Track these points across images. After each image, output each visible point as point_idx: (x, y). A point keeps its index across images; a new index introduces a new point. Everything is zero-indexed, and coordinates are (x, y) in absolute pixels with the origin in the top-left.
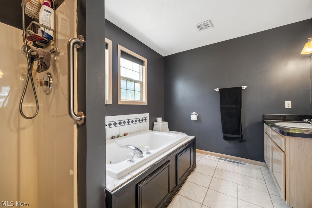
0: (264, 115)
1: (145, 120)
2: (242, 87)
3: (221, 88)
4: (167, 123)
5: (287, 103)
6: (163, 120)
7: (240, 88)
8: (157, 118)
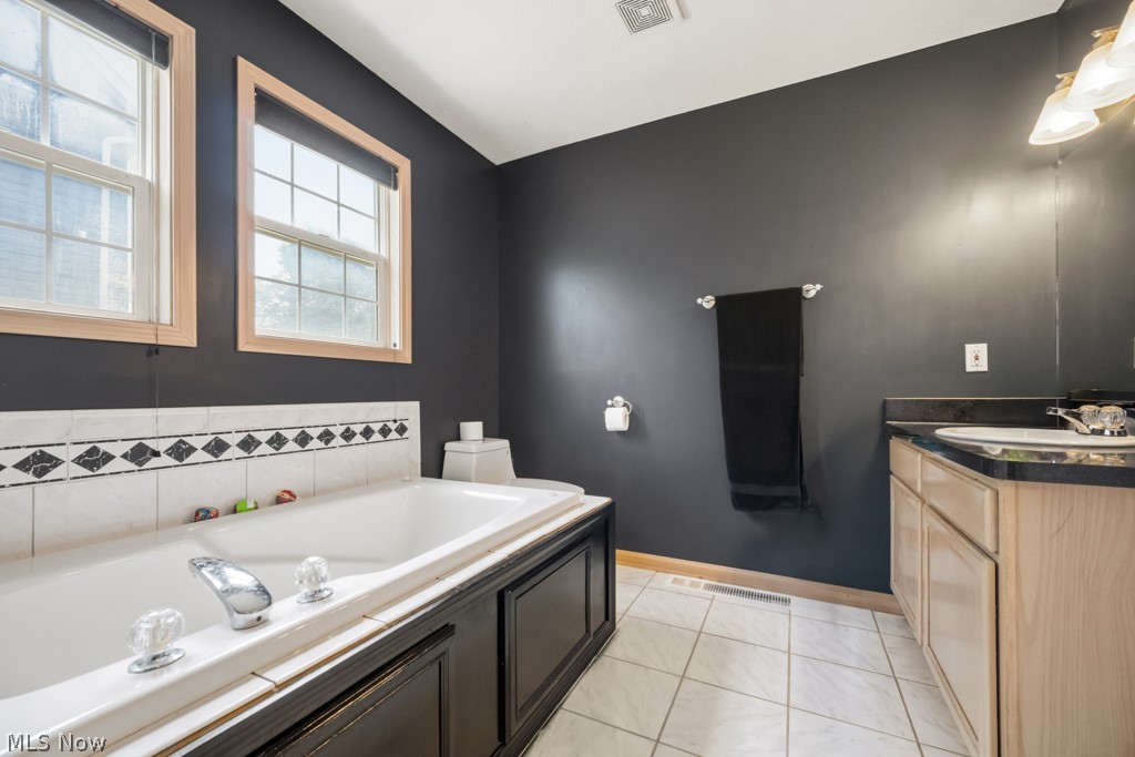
0: (885, 402)
1: (402, 430)
2: (805, 287)
3: (722, 293)
4: (506, 443)
5: (971, 349)
6: (488, 434)
7: (796, 294)
8: (463, 425)
